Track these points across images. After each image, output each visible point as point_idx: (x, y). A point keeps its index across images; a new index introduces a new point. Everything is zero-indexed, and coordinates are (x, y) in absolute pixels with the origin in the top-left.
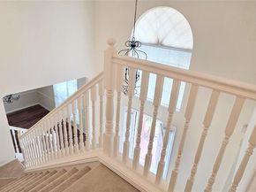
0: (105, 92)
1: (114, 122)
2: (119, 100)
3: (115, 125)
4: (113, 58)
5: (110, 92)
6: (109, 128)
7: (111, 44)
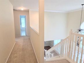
0: (69, 41)
1: (71, 49)
2: (73, 43)
3: (71, 50)
4: (71, 33)
5: (71, 41)
6: (70, 51)
7: (71, 30)
